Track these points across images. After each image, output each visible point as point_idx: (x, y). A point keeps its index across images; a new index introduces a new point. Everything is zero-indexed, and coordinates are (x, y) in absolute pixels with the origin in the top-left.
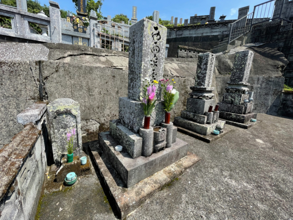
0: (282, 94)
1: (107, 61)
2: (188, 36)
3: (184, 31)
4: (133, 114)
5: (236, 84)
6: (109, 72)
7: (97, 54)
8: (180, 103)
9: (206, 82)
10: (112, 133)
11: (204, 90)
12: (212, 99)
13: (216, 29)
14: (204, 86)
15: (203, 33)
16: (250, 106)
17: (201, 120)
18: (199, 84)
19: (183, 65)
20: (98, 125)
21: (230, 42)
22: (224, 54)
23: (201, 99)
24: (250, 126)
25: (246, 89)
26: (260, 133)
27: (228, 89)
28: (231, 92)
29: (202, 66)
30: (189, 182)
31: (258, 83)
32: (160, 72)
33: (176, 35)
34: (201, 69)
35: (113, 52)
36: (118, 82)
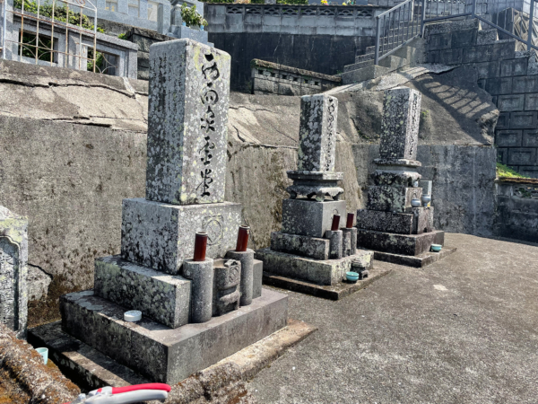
0: (497, 185)
1: (59, 101)
2: (278, 30)
3: (267, 17)
4: (166, 233)
5: (391, 165)
6: (75, 135)
7: (26, 81)
8: (268, 216)
9: (323, 161)
10: (105, 290)
11: (318, 180)
12: (340, 201)
13: (347, 20)
14: (318, 170)
15: (315, 28)
16: (426, 215)
17: (318, 249)
18: (308, 165)
19: (269, 115)
20: (46, 281)
21: (379, 59)
22: (369, 87)
23: (314, 200)
24: (428, 261)
25: (414, 175)
26: (445, 273)
27: (378, 177)
28: (385, 183)
29: (310, 124)
30: (294, 368)
31: (446, 162)
32: (221, 142)
33: (246, 26)
34: (310, 130)
35: (72, 75)
36: (102, 162)
